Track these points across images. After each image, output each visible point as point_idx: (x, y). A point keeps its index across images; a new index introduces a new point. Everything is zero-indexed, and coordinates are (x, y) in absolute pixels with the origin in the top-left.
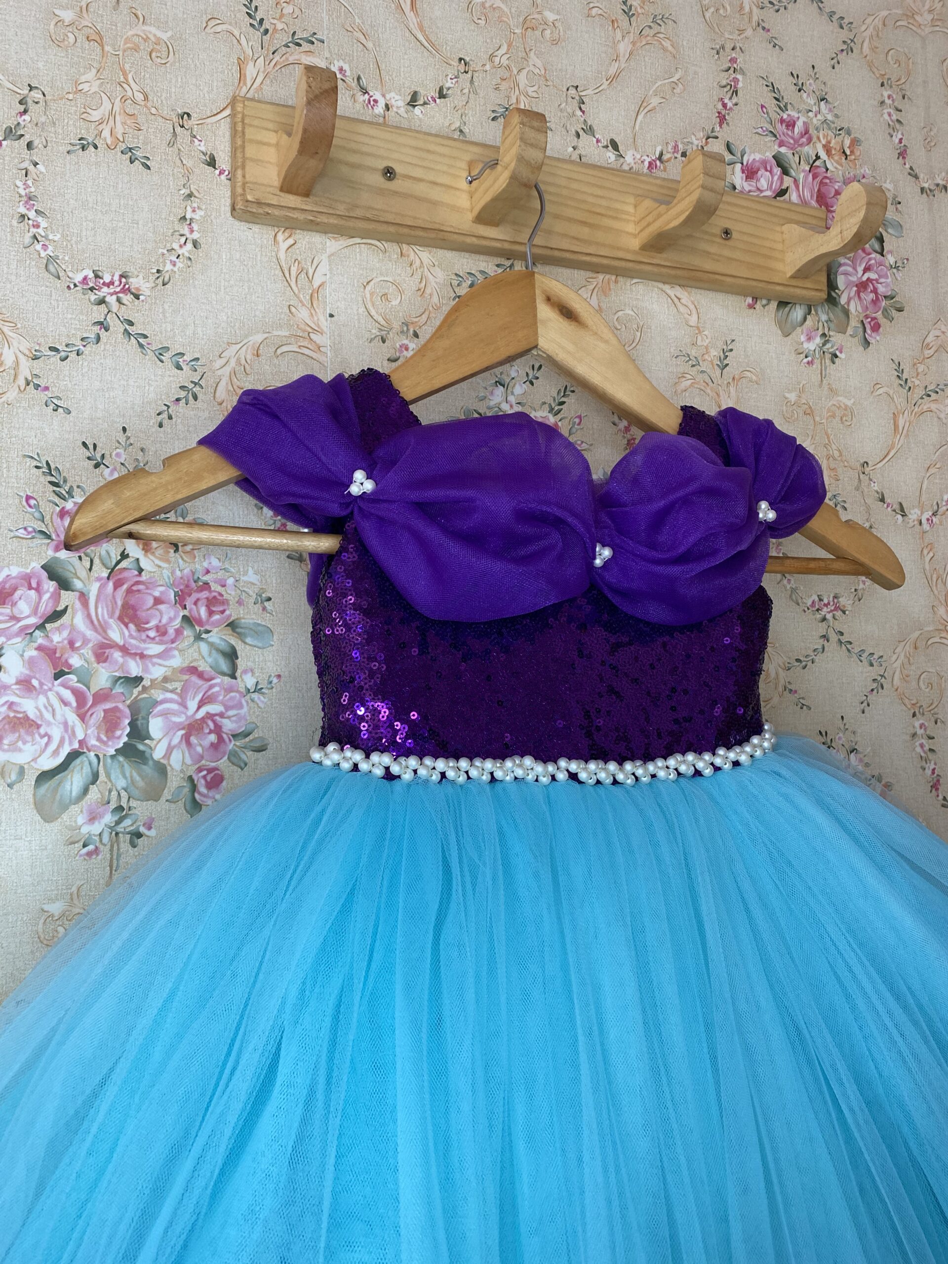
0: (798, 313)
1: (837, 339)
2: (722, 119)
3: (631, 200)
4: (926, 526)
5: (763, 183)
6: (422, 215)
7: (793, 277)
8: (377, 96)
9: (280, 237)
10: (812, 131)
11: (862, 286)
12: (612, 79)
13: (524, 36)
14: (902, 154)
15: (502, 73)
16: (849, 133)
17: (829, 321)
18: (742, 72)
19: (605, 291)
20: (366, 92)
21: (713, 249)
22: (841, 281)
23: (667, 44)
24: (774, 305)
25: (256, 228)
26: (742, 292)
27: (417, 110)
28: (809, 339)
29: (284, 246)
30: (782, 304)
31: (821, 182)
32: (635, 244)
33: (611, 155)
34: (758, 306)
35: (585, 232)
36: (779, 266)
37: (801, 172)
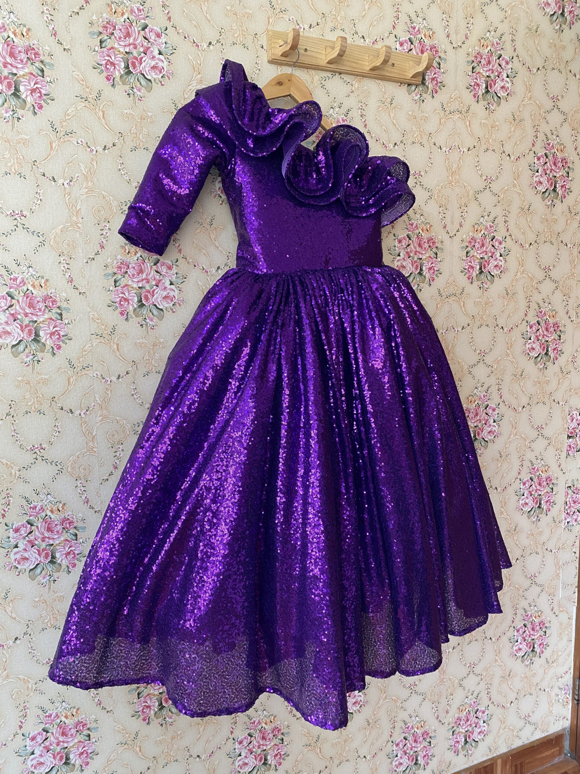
0: (413, 87)
1: (424, 95)
2: (394, 27)
3: (367, 55)
4: (447, 153)
5: (405, 47)
6: (314, 62)
7: (411, 77)
8: (301, 26)
9: (279, 67)
10: (421, 30)
11: (433, 79)
12: (363, 17)
13: (339, 5)
14: (448, 36)
15: (334, 17)
16: (432, 30)
17: (422, 90)
18: (401, 12)
19: (360, 82)
20: (298, 25)
21: (389, 69)
22: (427, 78)
23: (379, 4)
24: (406, 85)
25: (273, 65)
26: (397, 82)
27: (311, 29)
28: (416, 96)
29: (279, 70)
30: (409, 85)
31: (423, 47)
32: (368, 68)
33: (362, 40)
34: (402, 86)
35: (355, 64)
36: (408, 74)
37: (416, 43)
